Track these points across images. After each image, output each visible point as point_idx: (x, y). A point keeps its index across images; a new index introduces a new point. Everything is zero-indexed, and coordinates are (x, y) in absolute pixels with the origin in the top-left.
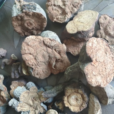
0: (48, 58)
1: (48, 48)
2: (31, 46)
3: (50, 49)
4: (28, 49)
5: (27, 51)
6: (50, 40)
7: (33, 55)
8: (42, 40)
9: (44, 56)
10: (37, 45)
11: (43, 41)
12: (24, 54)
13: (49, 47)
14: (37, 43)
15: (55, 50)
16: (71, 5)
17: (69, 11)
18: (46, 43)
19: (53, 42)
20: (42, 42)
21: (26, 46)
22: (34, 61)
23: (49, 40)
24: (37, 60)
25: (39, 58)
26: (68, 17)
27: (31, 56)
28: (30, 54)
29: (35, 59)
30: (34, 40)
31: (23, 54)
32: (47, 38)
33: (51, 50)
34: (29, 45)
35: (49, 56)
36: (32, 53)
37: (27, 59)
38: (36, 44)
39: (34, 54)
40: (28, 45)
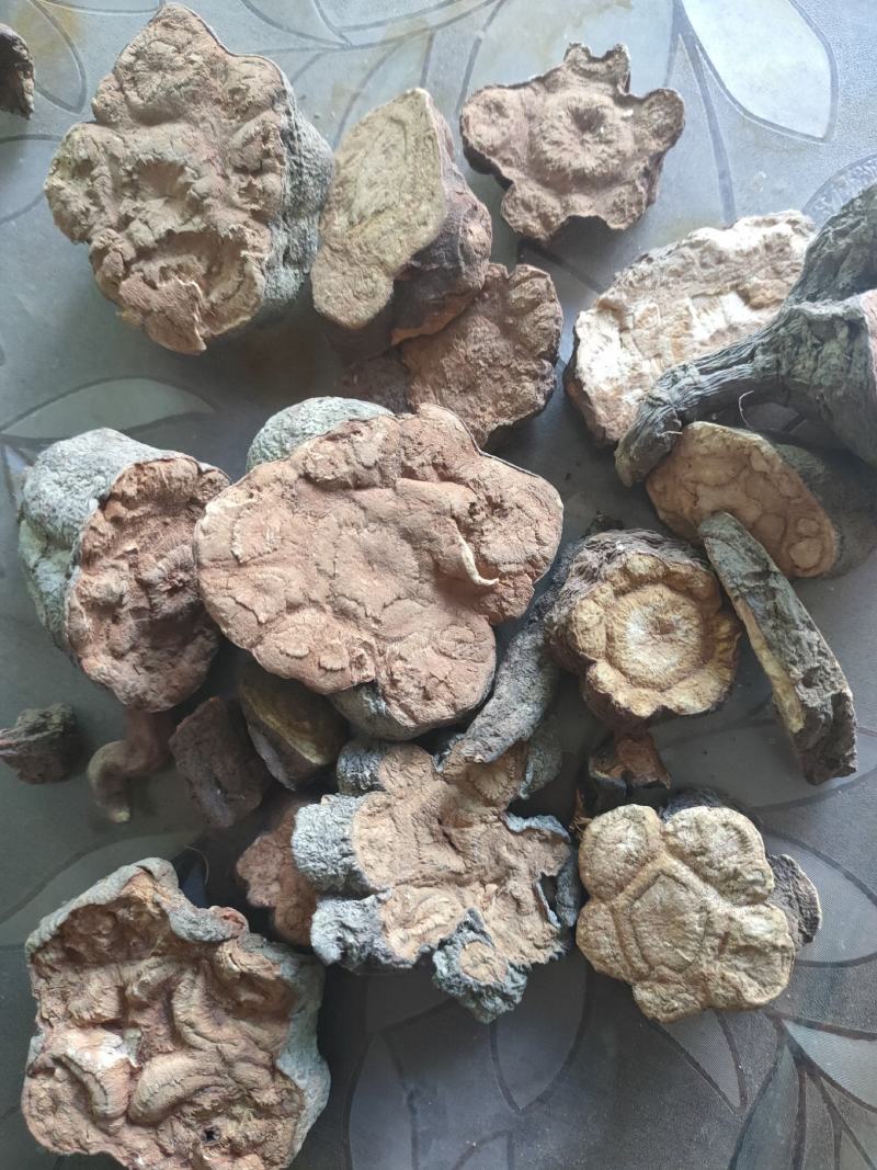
0: (407, 547)
1: (362, 495)
2: (259, 560)
3: (377, 491)
4: (261, 588)
5: (264, 607)
6: (333, 438)
7: (315, 603)
8: (292, 475)
9: (376, 561)
10: (287, 526)
11: (307, 477)
12: (260, 640)
13: (360, 485)
14: (279, 518)
15: (409, 473)
16: (225, 177)
17: (244, 217)
18: (325, 473)
19: (358, 438)
20: (303, 487)
21: (232, 582)
22: (348, 631)
23: (329, 443)
24: (360, 611)
25: (358, 594)
26: (260, 260)
27: (308, 615)
28: (293, 607)
29: (343, 614)
30: (249, 507)
31: (253, 645)
32: (307, 445)
33: (388, 492)
34: (245, 565)
35: (408, 536)
36: (296, 596)
37: (298, 652)
38: (276, 524)
39: (315, 595)
40: (239, 563)
